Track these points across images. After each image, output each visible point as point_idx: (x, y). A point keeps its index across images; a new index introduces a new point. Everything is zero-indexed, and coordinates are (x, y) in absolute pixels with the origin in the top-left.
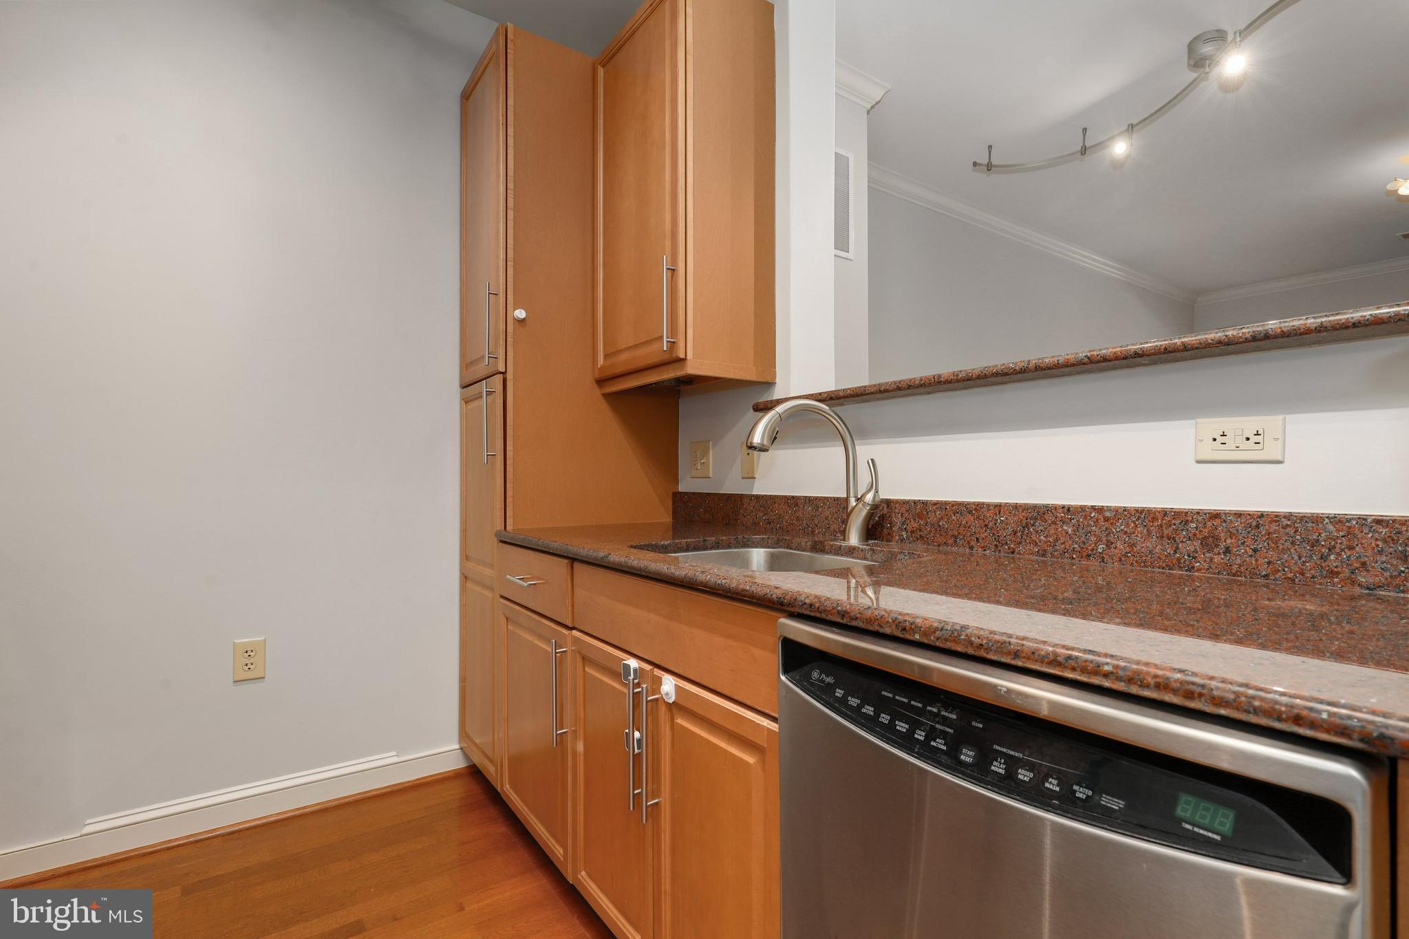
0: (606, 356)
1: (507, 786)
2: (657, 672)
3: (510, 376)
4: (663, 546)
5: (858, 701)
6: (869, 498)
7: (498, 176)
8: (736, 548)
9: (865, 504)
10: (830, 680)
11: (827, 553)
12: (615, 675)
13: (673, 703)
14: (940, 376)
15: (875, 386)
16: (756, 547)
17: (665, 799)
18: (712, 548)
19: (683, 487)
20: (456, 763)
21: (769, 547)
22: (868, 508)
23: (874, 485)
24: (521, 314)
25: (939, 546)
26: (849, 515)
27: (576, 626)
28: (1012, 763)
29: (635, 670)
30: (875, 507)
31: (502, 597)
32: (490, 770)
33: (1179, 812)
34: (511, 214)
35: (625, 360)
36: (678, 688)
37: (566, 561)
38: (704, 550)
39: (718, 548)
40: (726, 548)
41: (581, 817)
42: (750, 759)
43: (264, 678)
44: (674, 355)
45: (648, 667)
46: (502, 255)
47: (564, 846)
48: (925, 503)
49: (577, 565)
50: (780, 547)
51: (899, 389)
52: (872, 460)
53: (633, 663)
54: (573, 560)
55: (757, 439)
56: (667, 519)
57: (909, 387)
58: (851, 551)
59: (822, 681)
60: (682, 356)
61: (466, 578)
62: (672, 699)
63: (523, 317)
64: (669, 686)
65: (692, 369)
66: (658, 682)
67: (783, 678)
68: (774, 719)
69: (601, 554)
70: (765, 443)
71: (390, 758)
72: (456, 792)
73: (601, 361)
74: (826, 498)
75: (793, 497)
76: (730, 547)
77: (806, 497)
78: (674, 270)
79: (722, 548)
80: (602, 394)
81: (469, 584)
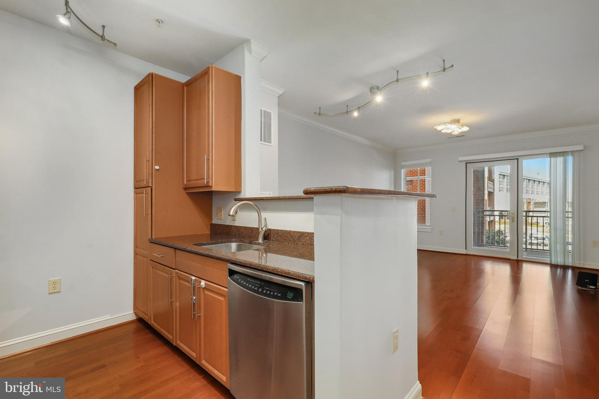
0: (187, 181)
1: (153, 321)
2: (200, 280)
3: (153, 188)
4: (204, 244)
5: (243, 282)
6: (264, 229)
7: (149, 122)
8: (227, 243)
9: (263, 231)
10: (238, 278)
11: (253, 244)
12: (188, 282)
13: (204, 287)
14: (280, 197)
15: (265, 197)
16: (234, 242)
17: (202, 314)
18: (220, 243)
19: (214, 221)
20: (133, 317)
21: (238, 243)
22: (264, 232)
23: (266, 225)
24: (157, 167)
25: (281, 242)
26: (259, 233)
27: (177, 268)
28: (267, 290)
29: (194, 280)
30: (266, 231)
31: (151, 260)
32: (146, 318)
33: (287, 295)
34: (154, 135)
35: (193, 183)
36: (206, 284)
37: (173, 249)
38: (217, 244)
39: (222, 243)
40: (224, 243)
41: (178, 325)
42: (222, 299)
43: (60, 292)
44: (208, 185)
45: (197, 279)
46: (151, 148)
47: (172, 335)
48: (278, 230)
49: (177, 250)
50: (241, 242)
51: (271, 199)
52: (265, 218)
53: (193, 278)
54: (176, 249)
55: (231, 213)
56: (209, 232)
57: (273, 199)
58: (259, 244)
59: (237, 278)
60: (211, 185)
61: (136, 254)
62: (204, 286)
63: (158, 169)
64: (203, 283)
65: (214, 189)
66: (200, 282)
67: (229, 278)
68: (227, 288)
69: (184, 247)
70: (234, 214)
71: (108, 317)
72: (133, 327)
73: (185, 182)
74: (255, 228)
75: (246, 227)
76: (225, 243)
77: (249, 227)
78: (208, 159)
79: (223, 243)
80: (186, 193)
81: (137, 256)
